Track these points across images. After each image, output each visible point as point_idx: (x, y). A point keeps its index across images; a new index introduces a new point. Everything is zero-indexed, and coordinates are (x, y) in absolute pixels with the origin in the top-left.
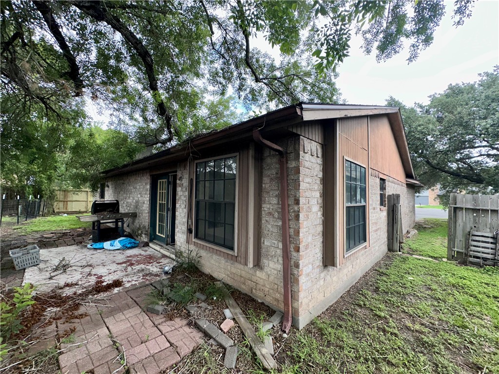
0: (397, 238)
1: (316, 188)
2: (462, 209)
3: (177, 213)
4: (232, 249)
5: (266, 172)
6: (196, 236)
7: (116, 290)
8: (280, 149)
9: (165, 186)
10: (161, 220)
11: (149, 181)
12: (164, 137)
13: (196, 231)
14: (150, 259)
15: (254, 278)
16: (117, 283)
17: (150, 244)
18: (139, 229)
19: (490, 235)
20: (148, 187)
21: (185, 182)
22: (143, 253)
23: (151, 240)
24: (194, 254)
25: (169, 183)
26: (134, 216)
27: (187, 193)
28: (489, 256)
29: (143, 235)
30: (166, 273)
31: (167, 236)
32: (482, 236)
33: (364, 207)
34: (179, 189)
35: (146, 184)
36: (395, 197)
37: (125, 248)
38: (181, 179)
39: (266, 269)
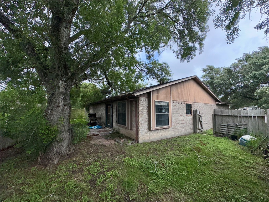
0: (196, 127)
1: (145, 109)
2: (217, 115)
3: (113, 117)
4: (126, 125)
5: (133, 105)
6: (118, 123)
7: (98, 136)
8: (134, 100)
9: (110, 108)
10: (109, 120)
11: (105, 107)
12: (110, 90)
13: (118, 122)
14: (106, 131)
15: (131, 133)
16: (98, 135)
17: (106, 128)
18: (102, 123)
19: (226, 125)
20: (105, 108)
21: (115, 107)
22: (104, 130)
23: (106, 127)
24: (117, 128)
25: (111, 107)
26: (100, 118)
27: (116, 111)
28: (225, 133)
29: (104, 125)
30: (110, 134)
31: (111, 125)
32: (224, 126)
33: (168, 114)
34: (114, 109)
35: (104, 107)
36: (196, 111)
37: (98, 128)
38: (114, 106)
39: (133, 130)
